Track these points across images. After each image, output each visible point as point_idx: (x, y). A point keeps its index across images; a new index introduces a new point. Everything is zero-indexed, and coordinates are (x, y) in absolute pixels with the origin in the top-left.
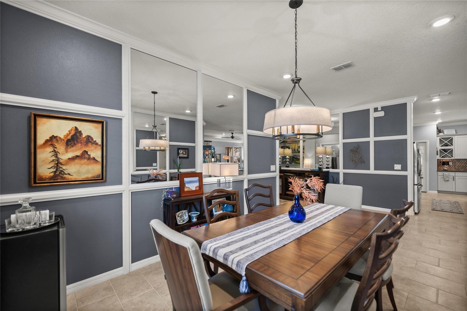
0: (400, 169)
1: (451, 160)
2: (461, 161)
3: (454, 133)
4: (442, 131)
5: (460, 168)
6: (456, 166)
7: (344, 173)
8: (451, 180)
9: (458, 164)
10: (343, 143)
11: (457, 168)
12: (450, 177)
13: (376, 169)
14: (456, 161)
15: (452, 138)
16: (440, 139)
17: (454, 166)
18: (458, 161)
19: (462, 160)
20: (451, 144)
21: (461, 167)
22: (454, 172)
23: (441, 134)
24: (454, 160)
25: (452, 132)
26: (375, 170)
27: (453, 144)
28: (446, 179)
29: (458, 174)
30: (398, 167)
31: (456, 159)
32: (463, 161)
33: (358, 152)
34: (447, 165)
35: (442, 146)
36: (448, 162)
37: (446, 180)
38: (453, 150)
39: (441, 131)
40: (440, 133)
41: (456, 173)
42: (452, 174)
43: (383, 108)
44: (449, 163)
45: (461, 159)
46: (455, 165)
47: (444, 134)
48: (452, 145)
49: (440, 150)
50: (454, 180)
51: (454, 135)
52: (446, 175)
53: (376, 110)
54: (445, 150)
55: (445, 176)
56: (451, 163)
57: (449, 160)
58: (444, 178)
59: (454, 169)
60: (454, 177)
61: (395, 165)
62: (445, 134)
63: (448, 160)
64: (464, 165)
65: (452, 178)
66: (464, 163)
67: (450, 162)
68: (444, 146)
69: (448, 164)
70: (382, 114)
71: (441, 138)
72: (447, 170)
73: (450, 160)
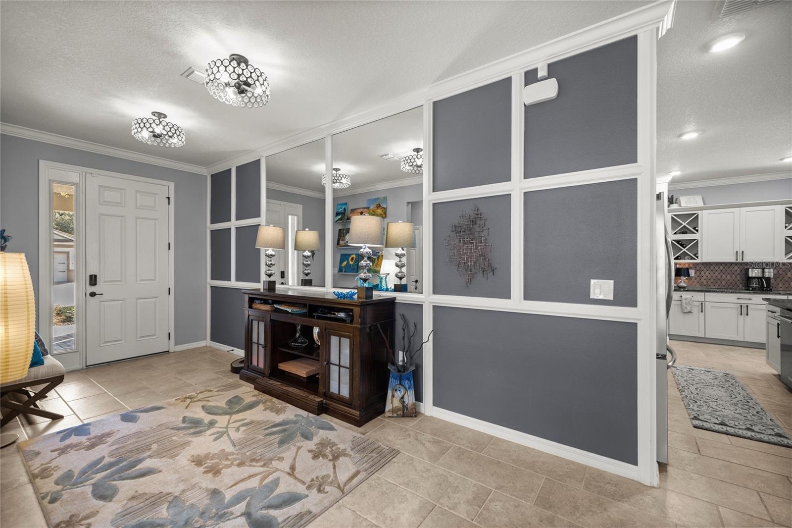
0: (611, 298)
1: (694, 264)
2: (712, 267)
3: (701, 204)
4: (676, 199)
5: (709, 283)
6: (703, 279)
7: (434, 306)
8: (696, 310)
9: (707, 273)
10: (434, 204)
11: (705, 282)
12: (695, 303)
13: (528, 295)
14: (702, 268)
15: (698, 215)
16: (672, 217)
17: (698, 279)
18: (707, 267)
19: (714, 265)
20: (694, 229)
21: (712, 280)
22: (703, 293)
23: (674, 206)
24: (698, 264)
25: (696, 203)
26: (526, 298)
27: (699, 228)
28: (686, 308)
29: (710, 297)
30: (602, 288)
31: (703, 264)
32: (717, 268)
33: (476, 235)
34: (685, 276)
35: (675, 234)
36: (688, 269)
37: (686, 311)
38: (698, 241)
39: (674, 200)
40: (671, 205)
41: (707, 294)
42: (699, 297)
43: (554, 69)
44: (690, 271)
45: (714, 263)
46: (700, 277)
47: (680, 205)
48: (697, 231)
49: (672, 242)
50: (702, 312)
51: (701, 209)
52: (686, 299)
53: (531, 77)
54: (682, 243)
55: (684, 301)
56: (692, 272)
57: (689, 264)
58: (681, 305)
59: (698, 286)
60: (703, 303)
61: (592, 281)
62: (682, 206)
63: (687, 266)
64: (719, 277)
65: (699, 306)
66: (719, 271)
67: (691, 268)
68: (680, 233)
69: (688, 275)
70: (548, 90)
71: (674, 215)
72: (684, 288)
73: (691, 266)
